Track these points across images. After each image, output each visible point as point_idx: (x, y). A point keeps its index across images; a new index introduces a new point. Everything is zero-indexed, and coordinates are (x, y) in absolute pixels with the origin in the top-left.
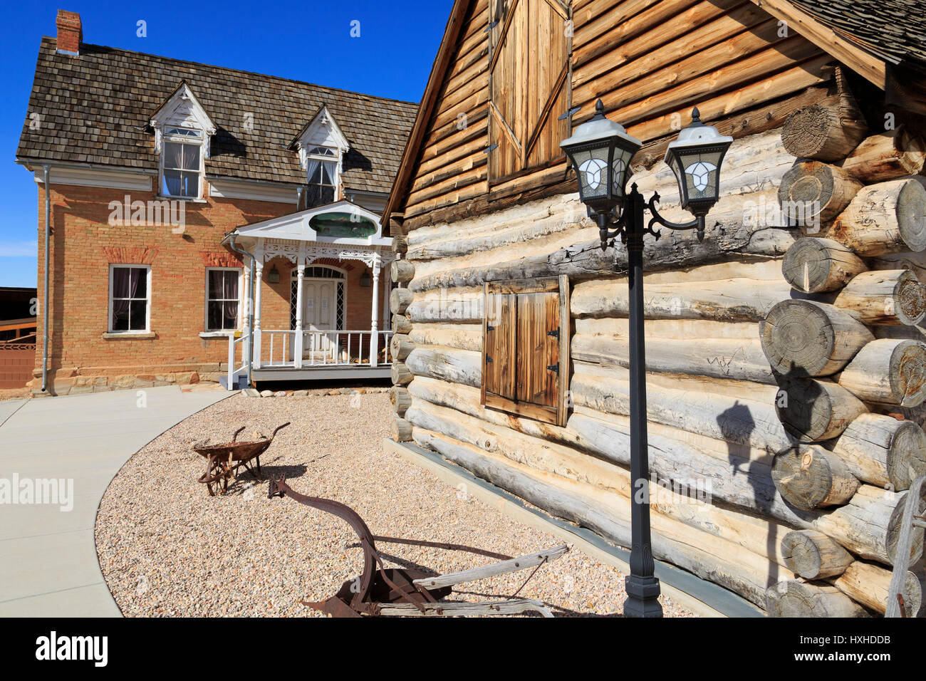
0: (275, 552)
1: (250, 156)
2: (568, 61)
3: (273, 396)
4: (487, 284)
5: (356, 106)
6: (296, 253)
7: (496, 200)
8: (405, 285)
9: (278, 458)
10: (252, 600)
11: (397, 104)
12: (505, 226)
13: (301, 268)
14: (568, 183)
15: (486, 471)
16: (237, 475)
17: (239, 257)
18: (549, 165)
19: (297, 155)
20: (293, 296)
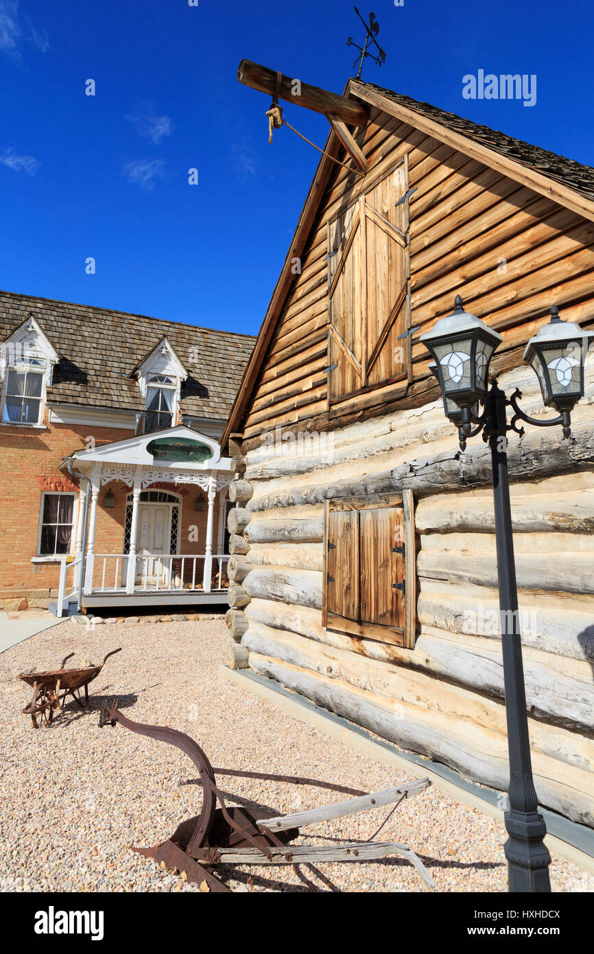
0: (103, 790)
1: (91, 384)
2: (406, 285)
3: (103, 623)
4: (328, 501)
5: (194, 338)
6: (132, 477)
7: (336, 418)
8: (243, 504)
9: (107, 687)
10: (76, 846)
11: (234, 336)
12: (346, 444)
13: (137, 492)
14: (409, 399)
15: (328, 700)
16: (63, 705)
17: (76, 481)
18: (390, 382)
19: (136, 383)
20: (127, 520)
